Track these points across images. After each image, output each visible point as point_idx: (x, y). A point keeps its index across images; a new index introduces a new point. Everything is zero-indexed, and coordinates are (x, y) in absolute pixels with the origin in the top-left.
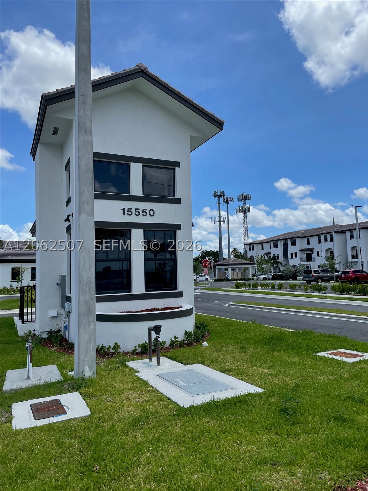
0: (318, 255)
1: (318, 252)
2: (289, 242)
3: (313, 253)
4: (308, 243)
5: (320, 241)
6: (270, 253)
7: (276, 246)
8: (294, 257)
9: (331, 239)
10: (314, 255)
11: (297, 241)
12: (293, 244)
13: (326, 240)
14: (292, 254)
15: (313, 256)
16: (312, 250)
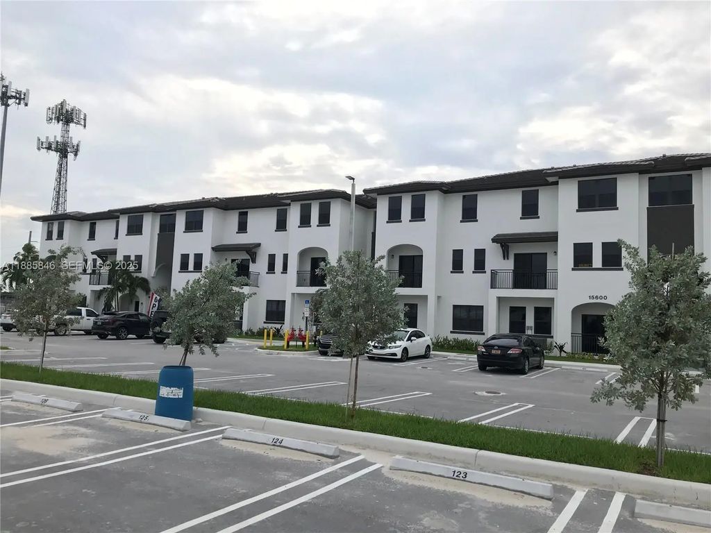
0: (271, 268)
1: (272, 258)
2: (180, 221)
3: (254, 261)
4: (242, 228)
5: (281, 225)
6: (114, 252)
7: (135, 229)
8: (191, 267)
9: (324, 220)
10: (259, 267)
11: (209, 217)
12: (194, 225)
13: (305, 221)
14: (185, 258)
15: (253, 268)
16: (252, 251)
